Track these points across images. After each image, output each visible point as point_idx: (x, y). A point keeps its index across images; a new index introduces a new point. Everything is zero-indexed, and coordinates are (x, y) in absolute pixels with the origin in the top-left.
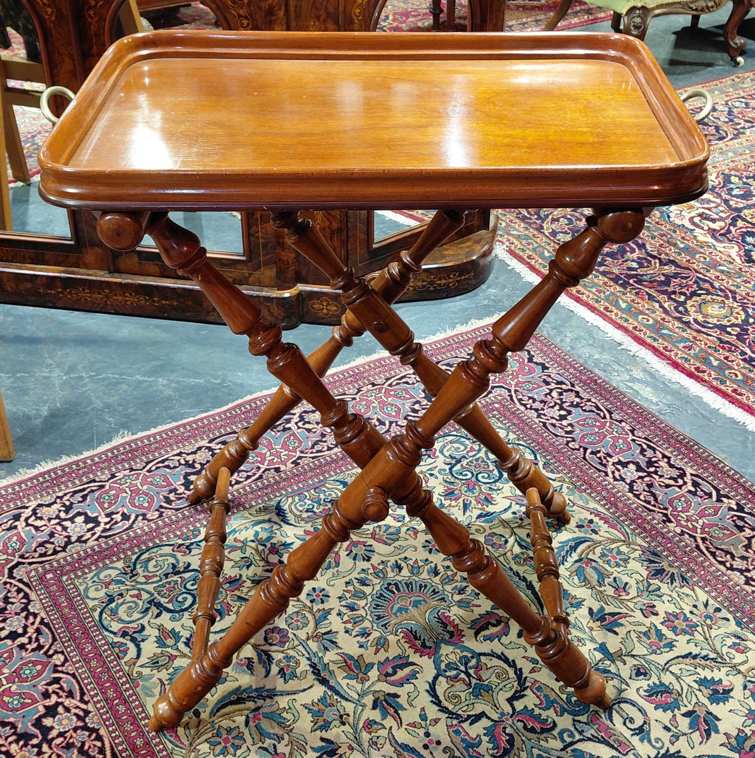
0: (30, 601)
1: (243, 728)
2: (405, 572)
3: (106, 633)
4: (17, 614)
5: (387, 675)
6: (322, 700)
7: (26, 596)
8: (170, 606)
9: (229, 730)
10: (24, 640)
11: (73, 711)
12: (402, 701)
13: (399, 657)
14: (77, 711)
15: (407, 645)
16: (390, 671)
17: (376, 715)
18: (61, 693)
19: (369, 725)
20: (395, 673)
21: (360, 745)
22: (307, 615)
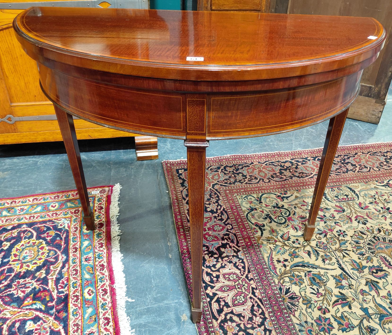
0: (219, 199)
1: (304, 277)
2: (382, 233)
3: (249, 223)
4: (214, 203)
5: (373, 272)
6: (341, 275)
7: (218, 197)
8: (275, 220)
9: (298, 276)
10: (216, 215)
11: (233, 248)
12: (380, 285)
13: (378, 267)
14: (235, 249)
15: (382, 263)
16: (375, 271)
17: (366, 288)
18: (229, 240)
19: (363, 292)
20: (377, 273)
21: (358, 299)
22: (336, 240)
